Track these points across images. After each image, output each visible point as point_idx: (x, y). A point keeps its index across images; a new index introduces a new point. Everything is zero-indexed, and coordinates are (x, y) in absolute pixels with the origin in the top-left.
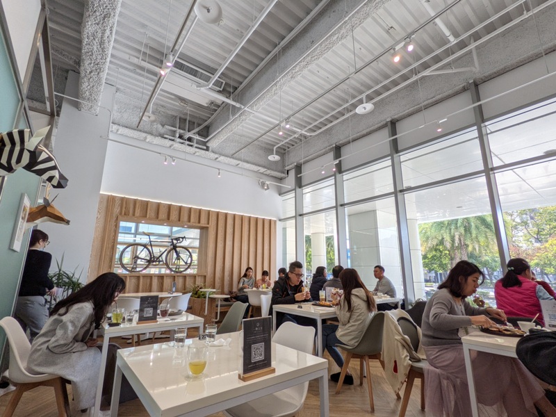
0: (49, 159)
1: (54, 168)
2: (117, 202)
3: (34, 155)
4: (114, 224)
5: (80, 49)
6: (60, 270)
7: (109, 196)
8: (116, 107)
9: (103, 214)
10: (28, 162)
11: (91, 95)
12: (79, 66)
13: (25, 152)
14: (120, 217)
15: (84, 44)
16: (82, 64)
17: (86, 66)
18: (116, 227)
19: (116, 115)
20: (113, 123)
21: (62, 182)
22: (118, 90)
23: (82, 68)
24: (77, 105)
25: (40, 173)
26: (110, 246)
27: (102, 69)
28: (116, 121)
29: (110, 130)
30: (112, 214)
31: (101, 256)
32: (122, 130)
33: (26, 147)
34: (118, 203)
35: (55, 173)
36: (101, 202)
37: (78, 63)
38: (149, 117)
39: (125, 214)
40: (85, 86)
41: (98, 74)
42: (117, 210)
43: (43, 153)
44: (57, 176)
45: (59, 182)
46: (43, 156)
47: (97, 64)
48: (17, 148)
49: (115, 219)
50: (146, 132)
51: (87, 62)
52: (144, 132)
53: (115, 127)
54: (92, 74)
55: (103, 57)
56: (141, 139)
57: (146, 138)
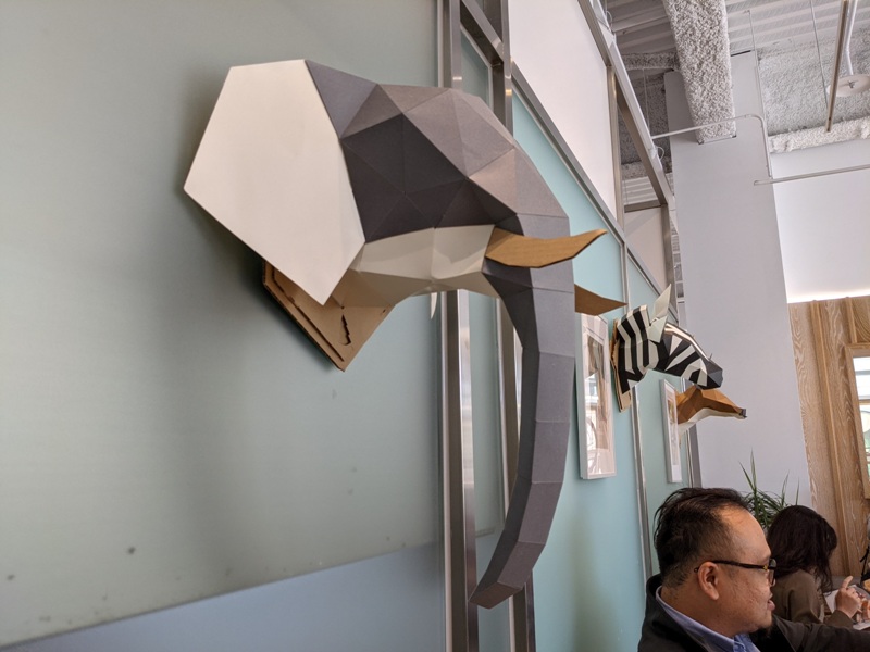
0: (685, 345)
1: (695, 356)
2: (832, 314)
3: (663, 347)
4: (839, 369)
5: (671, 38)
6: (755, 491)
7: (808, 305)
8: (768, 94)
9: (808, 349)
10: (657, 360)
11: (713, 105)
12: (679, 65)
13: (651, 344)
14: (848, 350)
15: (675, 24)
16: (681, 60)
17: (690, 57)
18: (846, 375)
19: (774, 114)
20: (769, 135)
21: (713, 376)
22: (760, 54)
23: (684, 67)
24: (694, 138)
25: (678, 370)
26: (845, 424)
27: (719, 46)
28: (778, 126)
29: (770, 150)
30: (827, 345)
31: (829, 449)
32: (795, 140)
33: (649, 337)
34: (834, 316)
35: (699, 365)
36: (795, 324)
37: (674, 61)
38: (851, 85)
39: (860, 340)
40: (697, 95)
41: (715, 56)
42: (837, 335)
43: (674, 337)
44: (704, 369)
45: (709, 378)
46: (675, 343)
47: (708, 42)
48: (639, 342)
49: (837, 357)
50: (855, 117)
51: (688, 53)
52: (848, 119)
53: (778, 141)
54: (704, 66)
55: (715, 23)
56: (848, 137)
57: (859, 132)
